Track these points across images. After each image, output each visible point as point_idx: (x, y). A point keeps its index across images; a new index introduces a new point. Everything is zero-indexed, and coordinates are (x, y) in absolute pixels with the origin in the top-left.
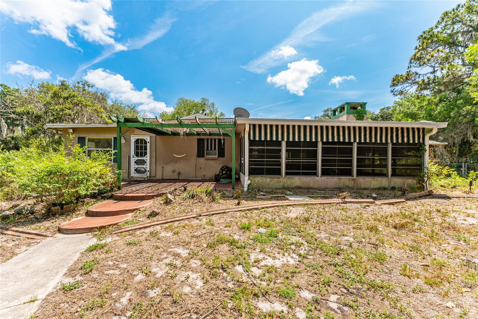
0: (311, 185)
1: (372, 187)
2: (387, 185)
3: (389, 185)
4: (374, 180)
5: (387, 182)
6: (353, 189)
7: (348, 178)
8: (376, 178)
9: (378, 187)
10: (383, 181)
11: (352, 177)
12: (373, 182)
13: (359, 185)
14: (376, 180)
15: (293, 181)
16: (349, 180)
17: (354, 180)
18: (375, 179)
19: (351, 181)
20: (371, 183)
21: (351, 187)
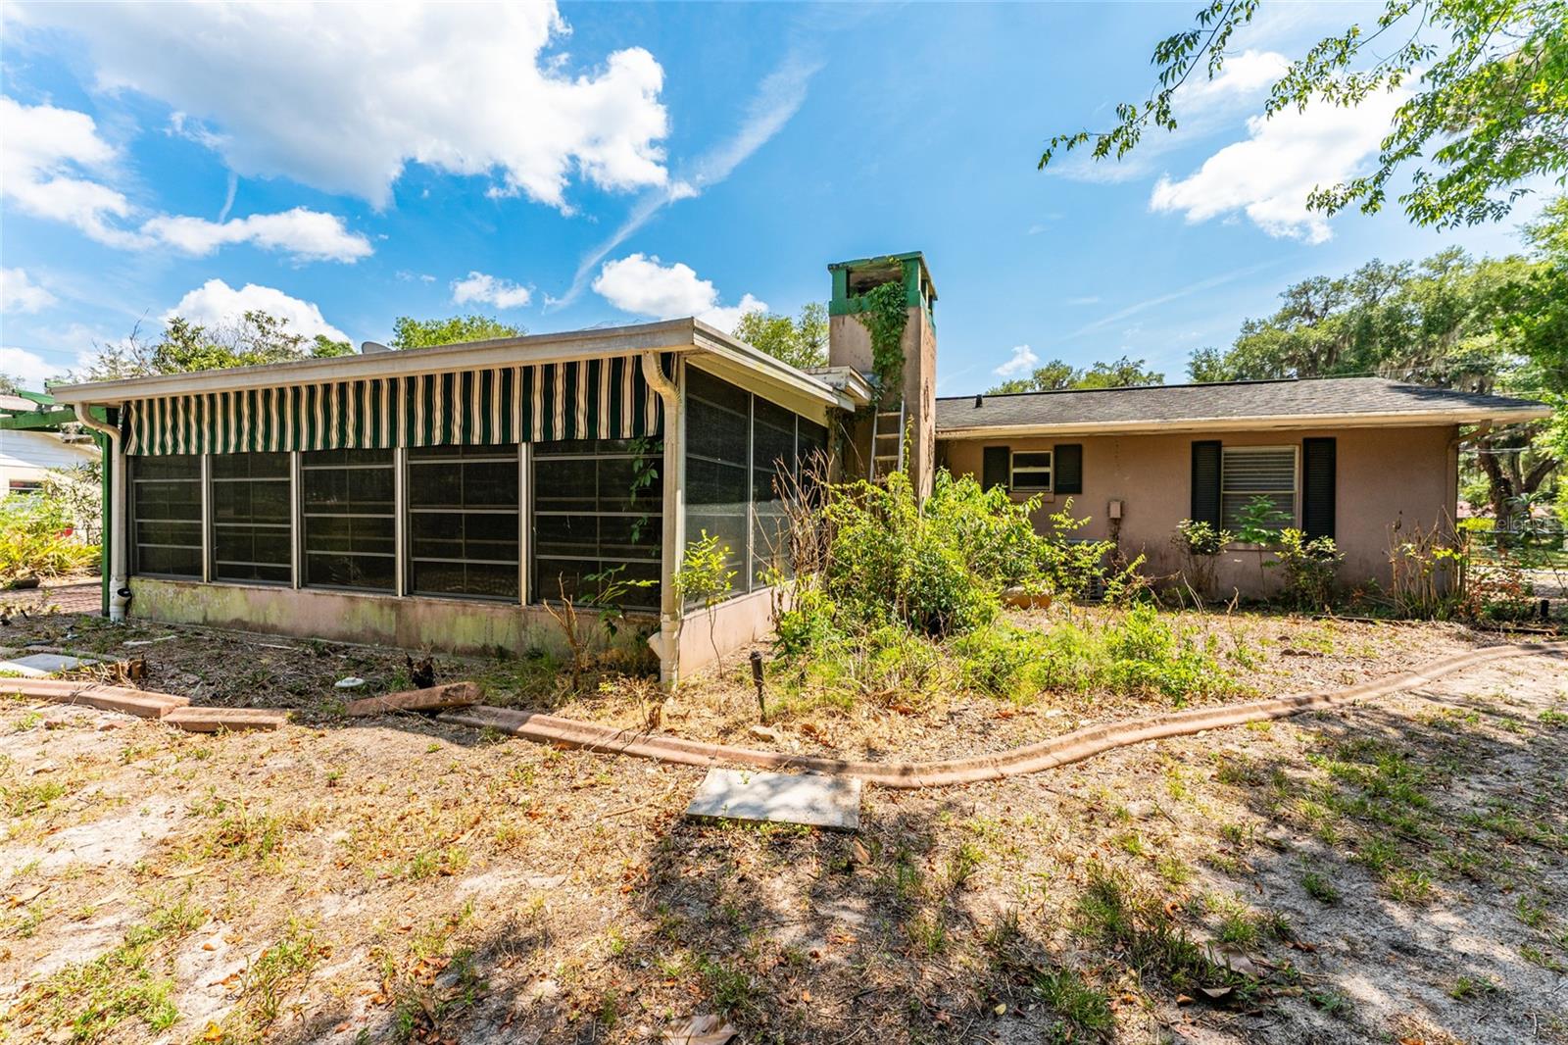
0: (272, 620)
1: (459, 642)
2: (512, 639)
3: (522, 643)
4: (464, 614)
5: (513, 625)
6: (395, 644)
7: (378, 596)
8: (473, 603)
9: (479, 643)
10: (495, 622)
11: (389, 597)
12: (461, 620)
13: (414, 632)
14: (472, 615)
15: (228, 599)
16: (381, 607)
17: (396, 606)
18: (469, 610)
19: (386, 610)
20: (455, 622)
21: (389, 636)
